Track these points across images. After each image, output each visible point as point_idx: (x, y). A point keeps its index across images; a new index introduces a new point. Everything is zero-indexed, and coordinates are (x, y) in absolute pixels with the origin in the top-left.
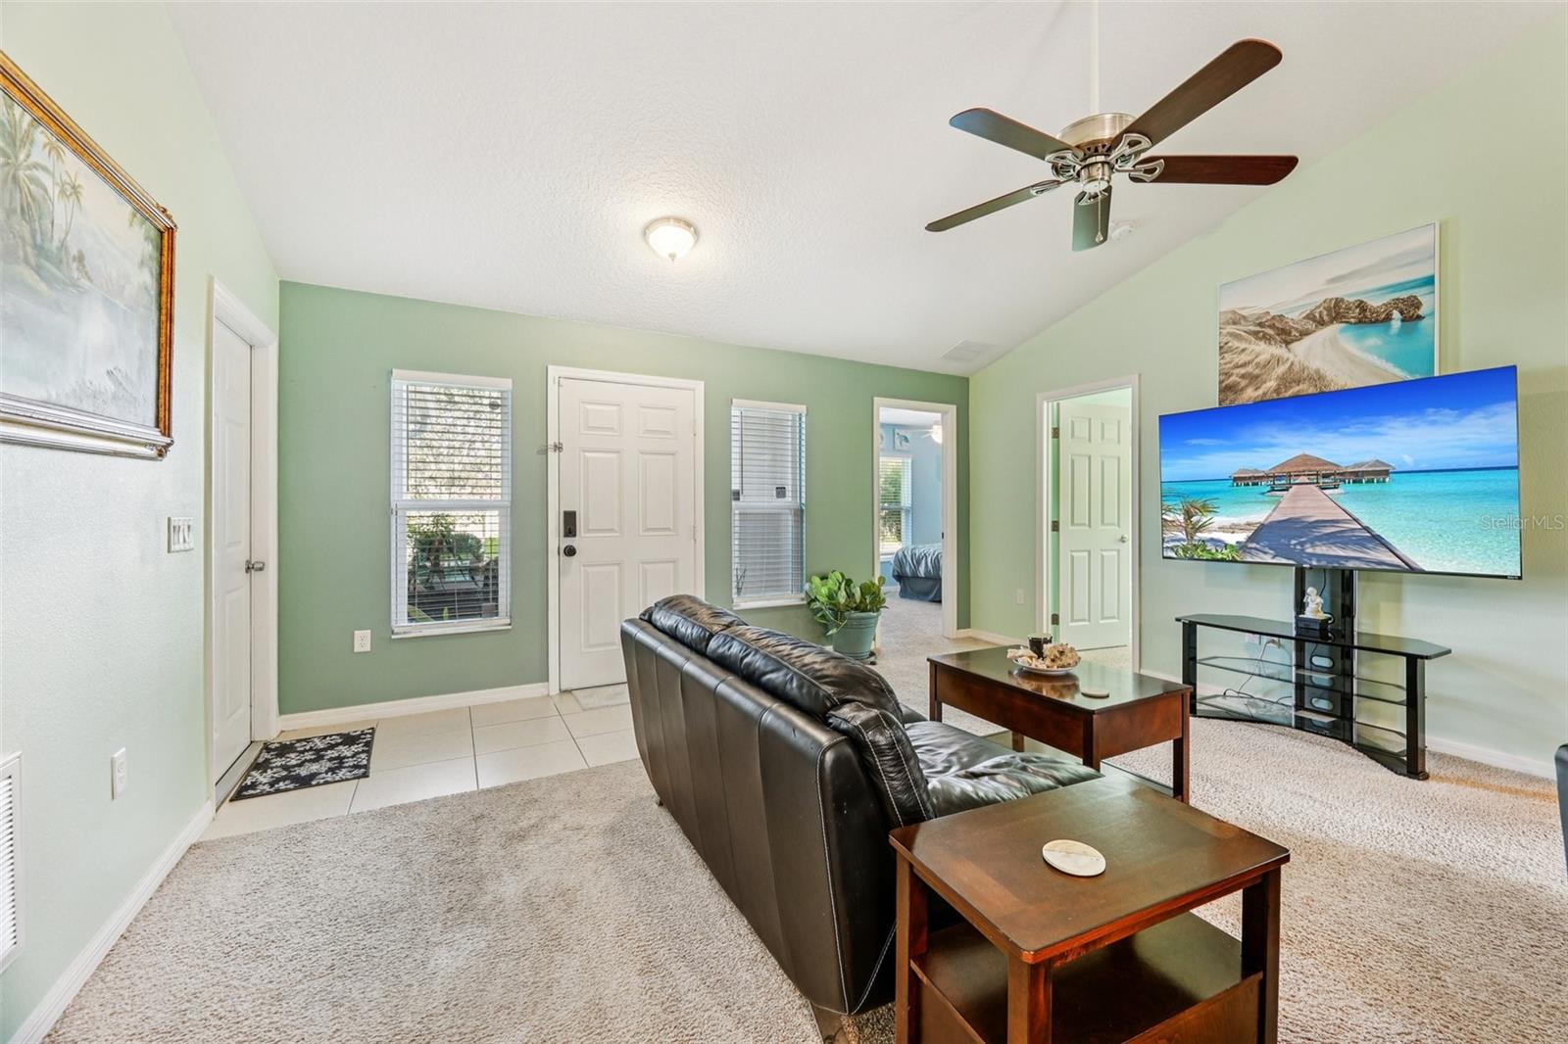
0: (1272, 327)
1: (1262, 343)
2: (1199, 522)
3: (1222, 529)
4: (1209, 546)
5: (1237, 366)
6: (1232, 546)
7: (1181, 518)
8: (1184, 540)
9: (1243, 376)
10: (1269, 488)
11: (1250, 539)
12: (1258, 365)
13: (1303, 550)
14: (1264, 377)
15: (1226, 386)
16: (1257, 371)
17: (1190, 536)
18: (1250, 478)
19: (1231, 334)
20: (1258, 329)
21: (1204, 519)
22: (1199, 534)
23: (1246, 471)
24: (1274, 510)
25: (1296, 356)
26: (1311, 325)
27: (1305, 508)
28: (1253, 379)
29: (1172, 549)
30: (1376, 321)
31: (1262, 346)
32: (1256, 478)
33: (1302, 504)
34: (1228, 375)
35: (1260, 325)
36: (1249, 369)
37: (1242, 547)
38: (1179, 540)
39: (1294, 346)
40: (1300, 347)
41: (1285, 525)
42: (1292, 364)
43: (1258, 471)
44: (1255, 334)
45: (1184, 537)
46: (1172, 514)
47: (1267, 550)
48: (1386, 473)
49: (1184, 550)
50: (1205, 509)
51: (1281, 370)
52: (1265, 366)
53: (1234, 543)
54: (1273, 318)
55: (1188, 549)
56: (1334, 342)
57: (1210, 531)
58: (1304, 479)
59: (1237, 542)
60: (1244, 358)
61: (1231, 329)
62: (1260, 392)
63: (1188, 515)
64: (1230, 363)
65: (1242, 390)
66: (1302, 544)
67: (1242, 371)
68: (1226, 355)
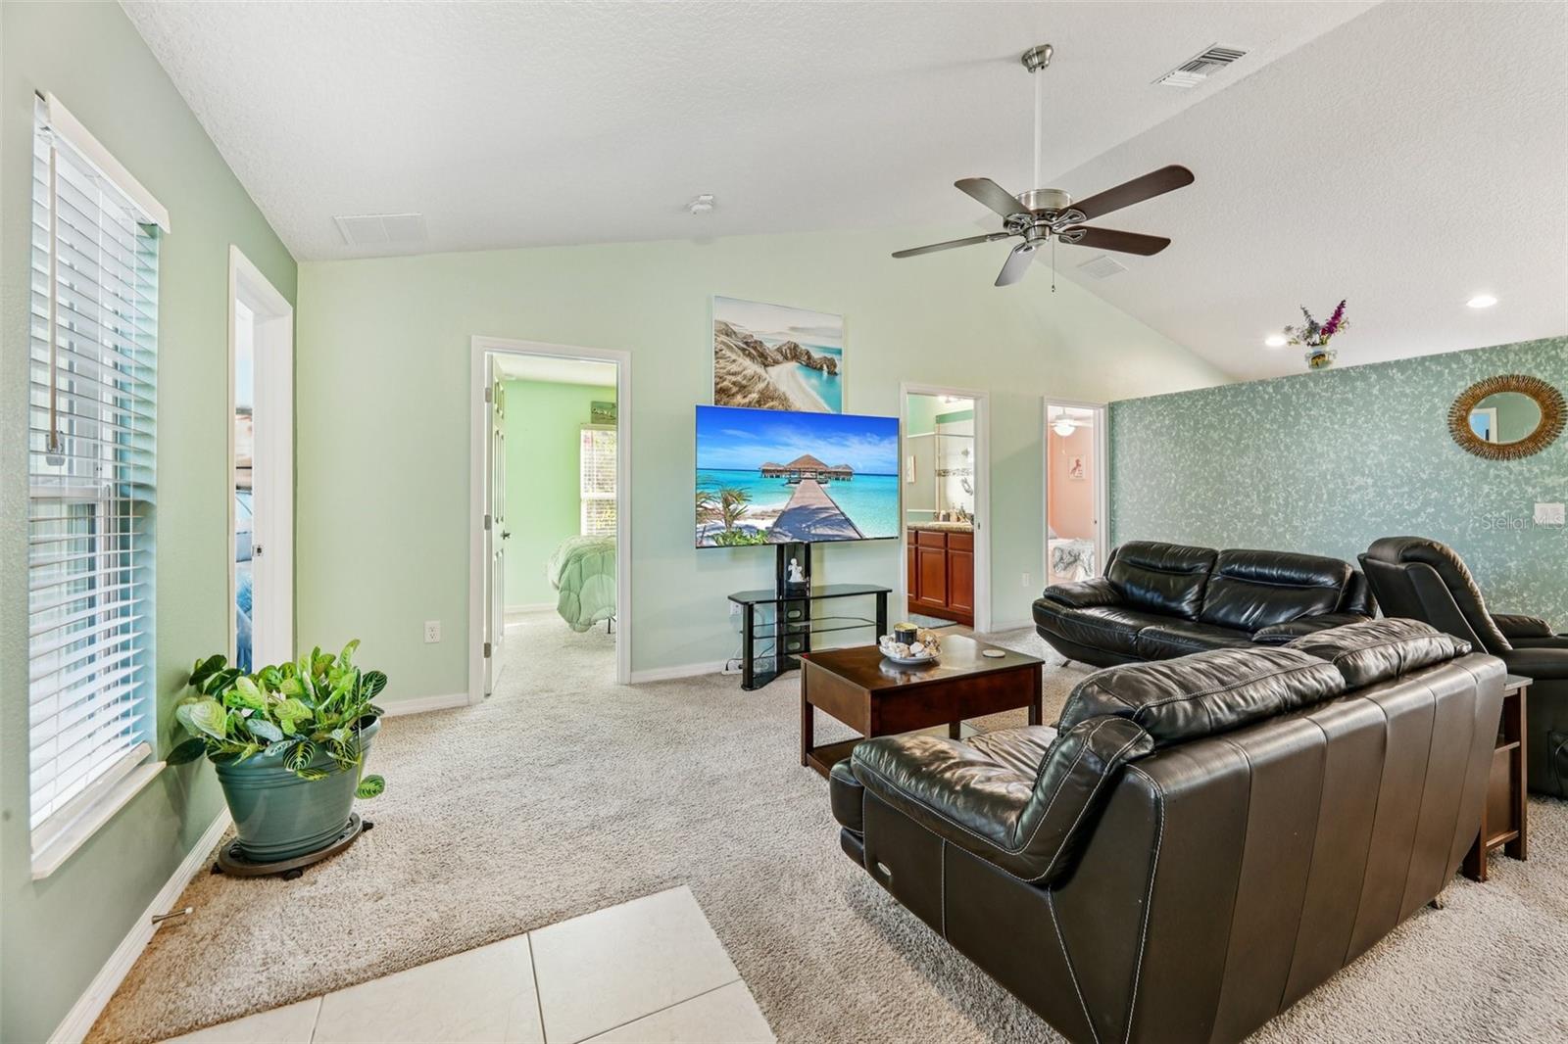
0: (755, 348)
1: (748, 360)
2: (735, 510)
3: (755, 516)
4: (745, 533)
5: (729, 373)
6: (762, 531)
7: (720, 506)
8: (723, 528)
9: (734, 383)
10: (787, 481)
11: (776, 525)
12: (745, 377)
13: (809, 532)
14: (750, 388)
15: (721, 388)
16: (744, 382)
17: (729, 524)
18: (774, 471)
19: (723, 343)
20: (745, 346)
21: (740, 508)
22: (736, 522)
23: (771, 464)
24: (791, 499)
25: (771, 377)
26: (780, 357)
27: (810, 498)
28: (742, 389)
29: (712, 537)
30: (815, 368)
31: (747, 362)
32: (778, 471)
33: (807, 495)
34: (722, 378)
35: (746, 343)
36: (739, 378)
37: (770, 532)
38: (718, 528)
39: (769, 369)
40: (773, 371)
41: (798, 511)
42: (768, 383)
43: (780, 466)
44: (743, 350)
45: (724, 525)
46: (712, 502)
47: (787, 533)
48: (850, 474)
49: (724, 537)
50: (741, 497)
51: (761, 386)
52: (750, 380)
53: (764, 529)
54: (756, 342)
55: (728, 537)
56: (793, 375)
57: (745, 519)
58: (808, 475)
59: (767, 528)
60: (734, 368)
61: (723, 338)
62: (747, 400)
63: (727, 503)
64: (724, 368)
65: (733, 395)
66: (809, 526)
67: (734, 379)
68: (721, 361)
